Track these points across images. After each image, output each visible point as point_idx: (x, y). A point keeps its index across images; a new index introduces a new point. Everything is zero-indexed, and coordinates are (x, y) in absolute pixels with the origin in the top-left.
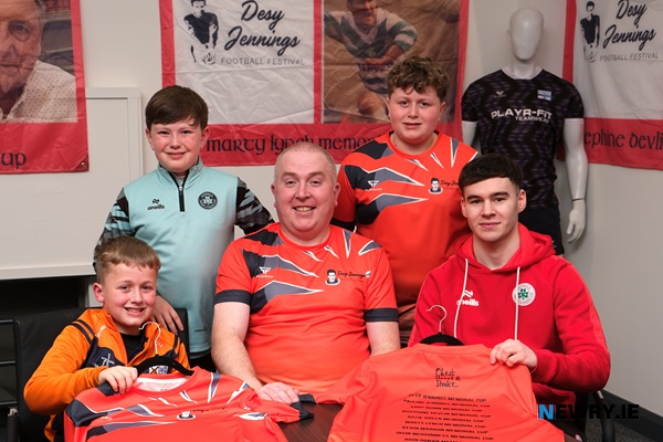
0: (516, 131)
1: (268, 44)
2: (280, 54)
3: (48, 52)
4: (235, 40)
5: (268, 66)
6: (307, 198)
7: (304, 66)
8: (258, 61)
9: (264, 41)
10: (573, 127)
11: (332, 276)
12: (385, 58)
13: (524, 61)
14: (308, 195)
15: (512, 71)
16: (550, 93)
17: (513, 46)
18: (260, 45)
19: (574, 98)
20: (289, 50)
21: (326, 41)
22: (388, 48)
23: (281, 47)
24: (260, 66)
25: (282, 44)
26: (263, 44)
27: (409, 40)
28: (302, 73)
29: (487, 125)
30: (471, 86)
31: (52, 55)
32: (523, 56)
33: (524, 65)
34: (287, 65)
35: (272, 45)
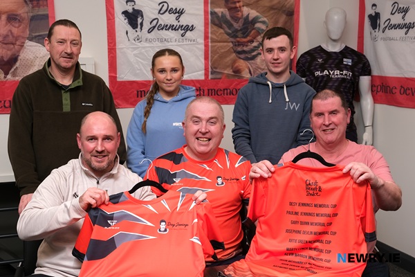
0: (330, 84)
1: (175, 29)
2: (182, 36)
3: (34, 35)
4: (154, 27)
5: (175, 44)
6: (207, 132)
7: (198, 43)
8: (169, 40)
9: (172, 28)
10: (365, 81)
11: (220, 181)
12: (249, 38)
13: (334, 41)
14: (207, 131)
15: (327, 46)
16: (350, 61)
17: (328, 31)
18: (170, 30)
19: (365, 63)
20: (189, 33)
21: (212, 27)
22: (251, 32)
23: (183, 31)
24: (170, 43)
25: (184, 29)
26: (172, 30)
27: (264, 27)
28: (197, 48)
29: (312, 80)
30: (302, 56)
31: (36, 37)
32: (334, 37)
33: (335, 43)
34: (187, 43)
35: (178, 30)
